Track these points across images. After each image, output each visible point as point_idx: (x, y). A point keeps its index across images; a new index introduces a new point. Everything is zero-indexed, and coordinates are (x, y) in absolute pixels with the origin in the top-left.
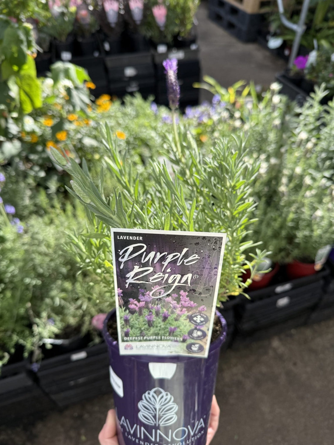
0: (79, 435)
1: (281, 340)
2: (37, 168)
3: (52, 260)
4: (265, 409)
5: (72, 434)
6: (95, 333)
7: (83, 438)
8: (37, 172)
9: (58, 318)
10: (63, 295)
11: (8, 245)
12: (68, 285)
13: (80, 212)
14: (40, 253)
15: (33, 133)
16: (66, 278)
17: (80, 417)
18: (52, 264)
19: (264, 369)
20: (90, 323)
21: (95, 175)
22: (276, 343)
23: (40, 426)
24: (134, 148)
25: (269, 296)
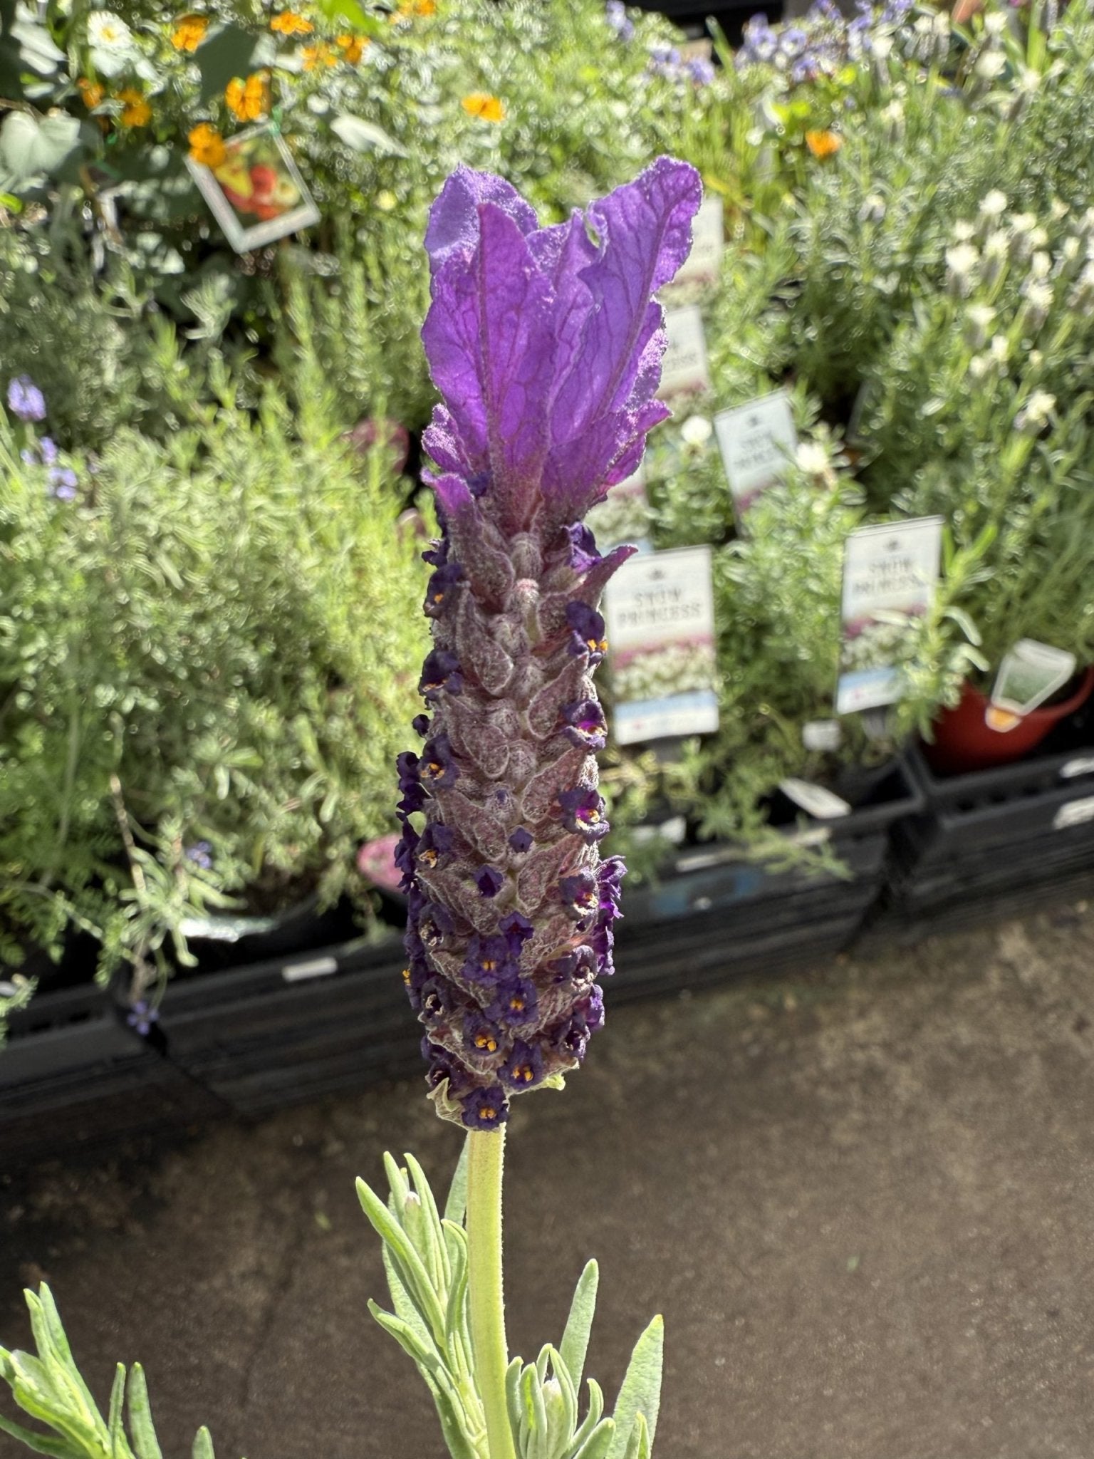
0: (308, 1208)
1: (1032, 934)
2: (150, 241)
3: (201, 618)
4: (963, 1172)
5: (285, 1204)
6: (369, 906)
7: (323, 1221)
8: (149, 255)
9: (226, 844)
10: (246, 756)
11: (22, 548)
12: (265, 717)
13: (313, 425)
14: (152, 588)
15: (129, 82)
16: (257, 690)
17: (314, 1150)
18: (203, 632)
19: (965, 1033)
20: (353, 864)
21: (375, 273)
22: (1013, 944)
23: (175, 1171)
24: (532, 174)
25: (1031, 790)
